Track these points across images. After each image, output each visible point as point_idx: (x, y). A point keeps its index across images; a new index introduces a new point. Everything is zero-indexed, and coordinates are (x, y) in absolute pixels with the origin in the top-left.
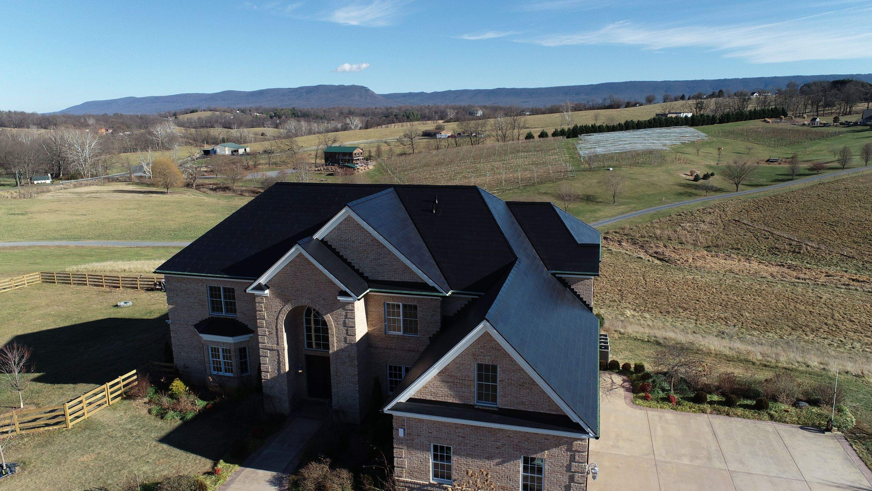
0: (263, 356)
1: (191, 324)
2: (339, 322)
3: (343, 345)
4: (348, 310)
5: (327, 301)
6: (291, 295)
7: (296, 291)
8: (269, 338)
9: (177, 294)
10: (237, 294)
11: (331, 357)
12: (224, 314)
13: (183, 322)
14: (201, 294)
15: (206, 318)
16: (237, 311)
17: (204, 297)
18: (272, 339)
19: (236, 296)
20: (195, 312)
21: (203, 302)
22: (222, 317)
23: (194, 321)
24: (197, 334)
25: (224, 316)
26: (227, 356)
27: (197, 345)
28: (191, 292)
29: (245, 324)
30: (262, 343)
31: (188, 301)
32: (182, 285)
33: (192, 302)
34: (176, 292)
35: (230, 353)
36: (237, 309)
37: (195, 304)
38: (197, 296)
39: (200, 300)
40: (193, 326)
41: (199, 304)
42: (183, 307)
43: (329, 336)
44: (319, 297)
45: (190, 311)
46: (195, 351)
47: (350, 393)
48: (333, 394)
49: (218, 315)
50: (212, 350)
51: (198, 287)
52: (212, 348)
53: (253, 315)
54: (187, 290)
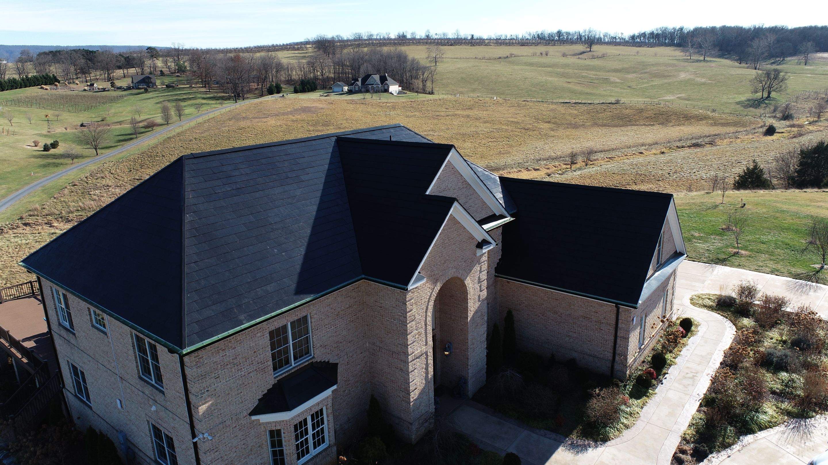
0: (412, 371)
1: (245, 414)
2: (475, 281)
3: (477, 306)
4: (482, 262)
5: (467, 262)
8: (418, 341)
9: (217, 376)
10: (314, 322)
11: (469, 326)
12: (293, 365)
13: (231, 421)
14: (261, 350)
15: (270, 388)
16: (313, 347)
17: (265, 355)
18: (420, 342)
19: (311, 326)
20: (251, 390)
21: (265, 363)
22: (293, 371)
23: (250, 405)
24: (254, 426)
25: (294, 367)
26: (318, 422)
27: (254, 444)
28: (242, 358)
29: (326, 361)
30: (411, 354)
31: (238, 377)
32: (226, 355)
33: (244, 375)
34: (215, 374)
35: (322, 414)
36: (313, 345)
37: (251, 374)
38: (253, 359)
39: (258, 363)
40: (248, 416)
41: (257, 371)
42: (229, 394)
43: (467, 303)
44: (462, 260)
45: (242, 392)
46: (251, 456)
47: (481, 355)
48: (469, 367)
49: (287, 372)
50: (296, 430)
51: (255, 341)
52: (296, 426)
53: (336, 342)
54: (236, 358)
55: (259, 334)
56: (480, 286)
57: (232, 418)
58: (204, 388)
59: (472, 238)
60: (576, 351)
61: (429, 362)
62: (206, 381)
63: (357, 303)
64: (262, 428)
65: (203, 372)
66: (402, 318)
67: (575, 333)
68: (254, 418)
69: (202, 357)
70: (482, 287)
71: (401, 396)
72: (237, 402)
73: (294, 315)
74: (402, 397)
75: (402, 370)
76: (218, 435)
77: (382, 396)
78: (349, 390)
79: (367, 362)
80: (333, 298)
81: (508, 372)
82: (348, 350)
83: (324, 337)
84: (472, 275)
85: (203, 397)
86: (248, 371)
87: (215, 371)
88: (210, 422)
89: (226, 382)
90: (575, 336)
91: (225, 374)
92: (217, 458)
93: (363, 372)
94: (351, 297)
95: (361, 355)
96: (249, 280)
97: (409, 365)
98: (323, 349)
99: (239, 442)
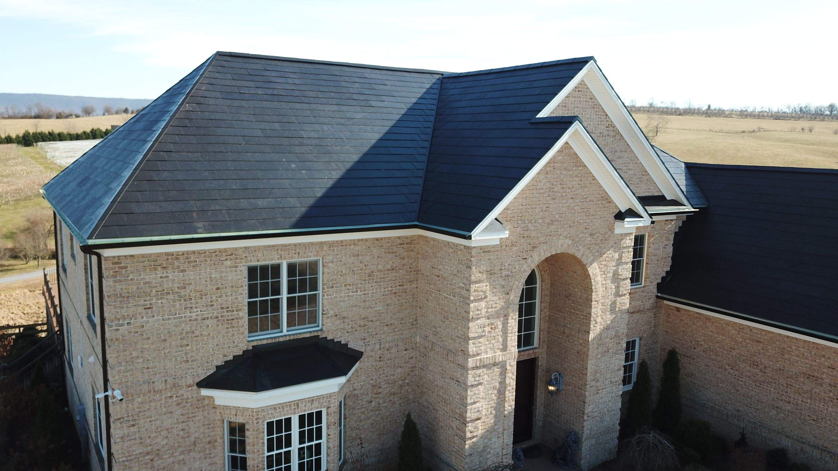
0: (472, 386)
1: (190, 382)
2: (608, 275)
3: (609, 317)
4: (624, 248)
5: (595, 237)
6: (540, 235)
7: (549, 224)
8: (489, 339)
9: (148, 306)
10: (328, 273)
11: (591, 347)
12: (285, 332)
13: (163, 384)
14: (229, 290)
15: (238, 354)
16: (323, 314)
17: (236, 298)
18: (493, 341)
19: (323, 278)
20: (205, 346)
21: (233, 311)
22: (281, 339)
23: (200, 371)
24: (204, 407)
25: (286, 336)
26: (310, 431)
27: (202, 436)
28: (196, 291)
29: (343, 342)
30: (474, 356)
31: (184, 319)
32: (167, 277)
33: (196, 320)
34: (145, 301)
35: (319, 421)
36: (323, 310)
37: (207, 322)
38: (214, 298)
39: (222, 308)
40: (196, 387)
41: (218, 320)
42: (165, 340)
43: (591, 307)
44: (585, 231)
45: (188, 345)
46: (192, 454)
47: (610, 404)
48: (586, 417)
49: (271, 338)
50: (270, 432)
51: (221, 272)
52: (270, 425)
53: (363, 316)
54: (185, 288)
55: (228, 263)
56: (617, 287)
57: (166, 381)
58: (124, 318)
59: (606, 199)
60: (787, 437)
61: (508, 381)
62: (127, 307)
63: (406, 267)
64: (218, 414)
65: (124, 291)
66: (464, 292)
67: (789, 402)
68: (205, 392)
69: (126, 267)
70: (621, 289)
71: (454, 427)
72: (178, 359)
73: (293, 252)
74: (455, 429)
75: (458, 382)
76: (140, 400)
77: (430, 426)
78: (379, 404)
79: (415, 367)
80: (364, 247)
81: (651, 436)
82: (383, 336)
83: (342, 303)
84: (603, 263)
85: (120, 331)
86: (203, 315)
87: (146, 296)
88: (128, 374)
89: (163, 320)
90: (789, 408)
91: (163, 307)
92: (133, 438)
93: (407, 381)
94: (397, 254)
95: (406, 352)
96: (234, 187)
97: (468, 374)
98: (338, 322)
99: (175, 424)
